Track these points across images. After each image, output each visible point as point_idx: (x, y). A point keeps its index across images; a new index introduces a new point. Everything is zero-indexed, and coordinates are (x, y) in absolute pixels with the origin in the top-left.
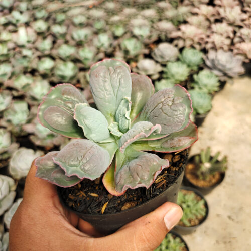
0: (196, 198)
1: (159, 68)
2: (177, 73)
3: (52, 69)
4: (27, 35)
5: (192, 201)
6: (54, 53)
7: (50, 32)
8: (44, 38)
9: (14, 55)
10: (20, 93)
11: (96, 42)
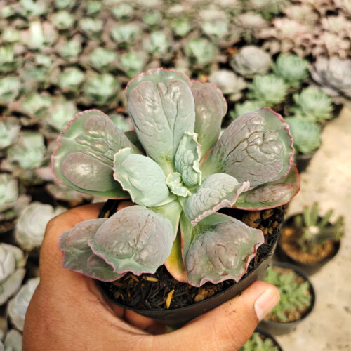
0: (296, 280)
1: (242, 84)
2: (269, 92)
3: (81, 85)
4: (43, 33)
5: (291, 284)
6: (84, 60)
7: (77, 29)
8: (69, 38)
9: (24, 64)
10: (32, 121)
11: (147, 45)
